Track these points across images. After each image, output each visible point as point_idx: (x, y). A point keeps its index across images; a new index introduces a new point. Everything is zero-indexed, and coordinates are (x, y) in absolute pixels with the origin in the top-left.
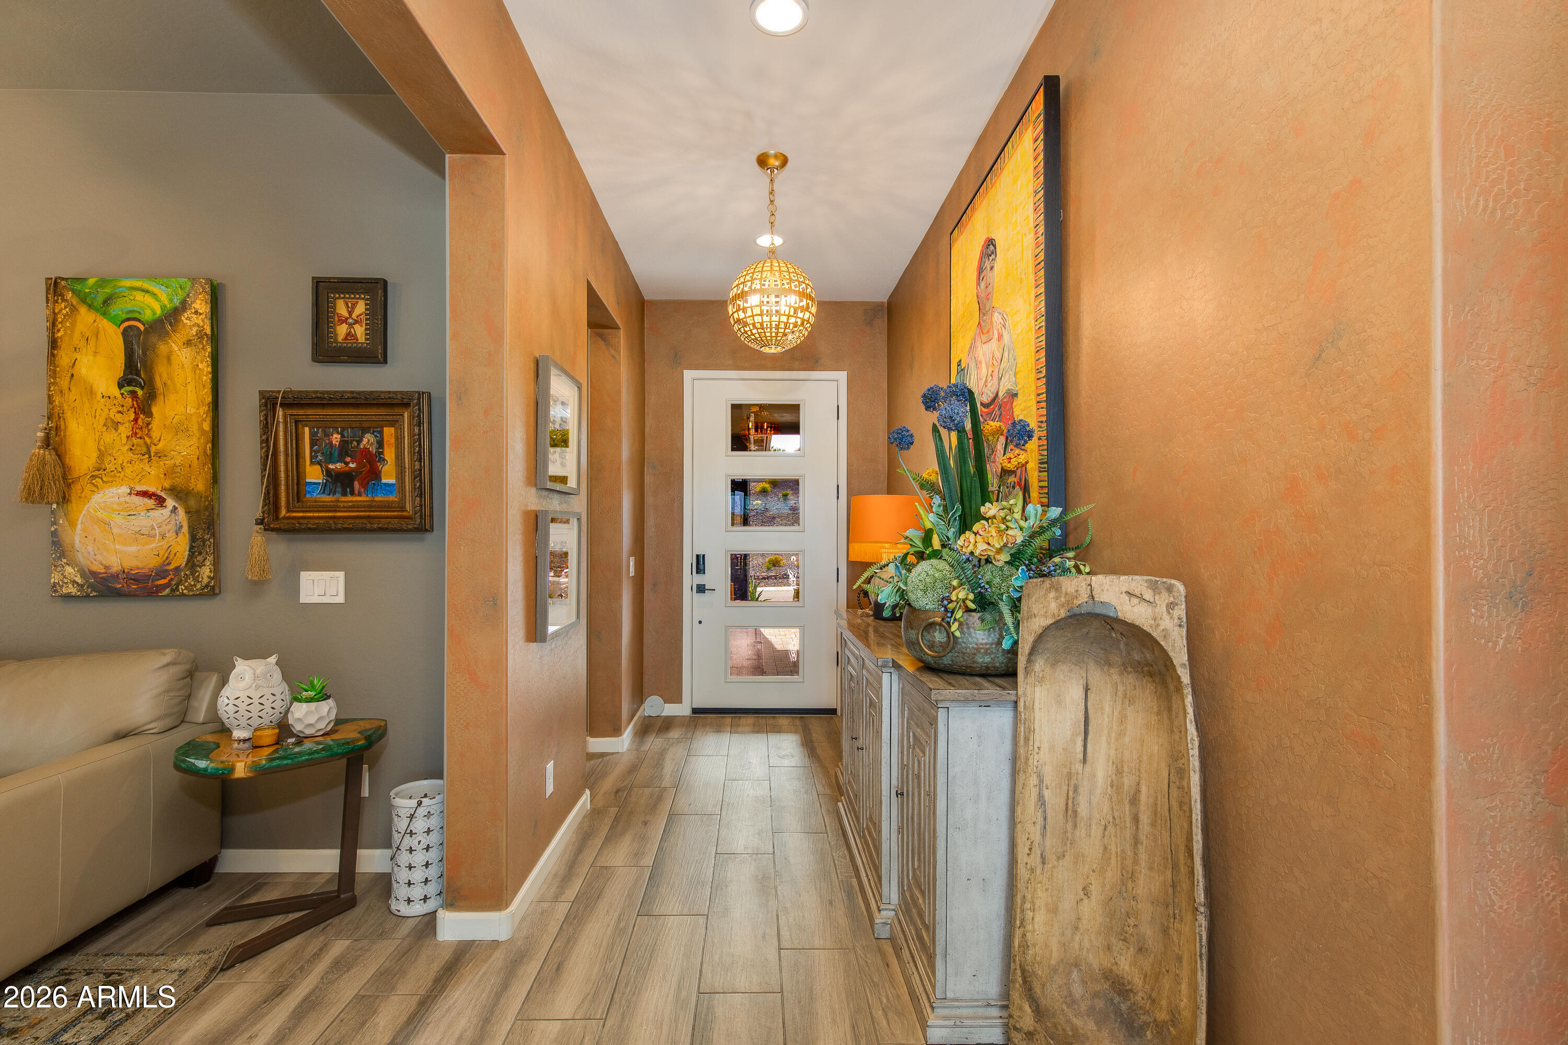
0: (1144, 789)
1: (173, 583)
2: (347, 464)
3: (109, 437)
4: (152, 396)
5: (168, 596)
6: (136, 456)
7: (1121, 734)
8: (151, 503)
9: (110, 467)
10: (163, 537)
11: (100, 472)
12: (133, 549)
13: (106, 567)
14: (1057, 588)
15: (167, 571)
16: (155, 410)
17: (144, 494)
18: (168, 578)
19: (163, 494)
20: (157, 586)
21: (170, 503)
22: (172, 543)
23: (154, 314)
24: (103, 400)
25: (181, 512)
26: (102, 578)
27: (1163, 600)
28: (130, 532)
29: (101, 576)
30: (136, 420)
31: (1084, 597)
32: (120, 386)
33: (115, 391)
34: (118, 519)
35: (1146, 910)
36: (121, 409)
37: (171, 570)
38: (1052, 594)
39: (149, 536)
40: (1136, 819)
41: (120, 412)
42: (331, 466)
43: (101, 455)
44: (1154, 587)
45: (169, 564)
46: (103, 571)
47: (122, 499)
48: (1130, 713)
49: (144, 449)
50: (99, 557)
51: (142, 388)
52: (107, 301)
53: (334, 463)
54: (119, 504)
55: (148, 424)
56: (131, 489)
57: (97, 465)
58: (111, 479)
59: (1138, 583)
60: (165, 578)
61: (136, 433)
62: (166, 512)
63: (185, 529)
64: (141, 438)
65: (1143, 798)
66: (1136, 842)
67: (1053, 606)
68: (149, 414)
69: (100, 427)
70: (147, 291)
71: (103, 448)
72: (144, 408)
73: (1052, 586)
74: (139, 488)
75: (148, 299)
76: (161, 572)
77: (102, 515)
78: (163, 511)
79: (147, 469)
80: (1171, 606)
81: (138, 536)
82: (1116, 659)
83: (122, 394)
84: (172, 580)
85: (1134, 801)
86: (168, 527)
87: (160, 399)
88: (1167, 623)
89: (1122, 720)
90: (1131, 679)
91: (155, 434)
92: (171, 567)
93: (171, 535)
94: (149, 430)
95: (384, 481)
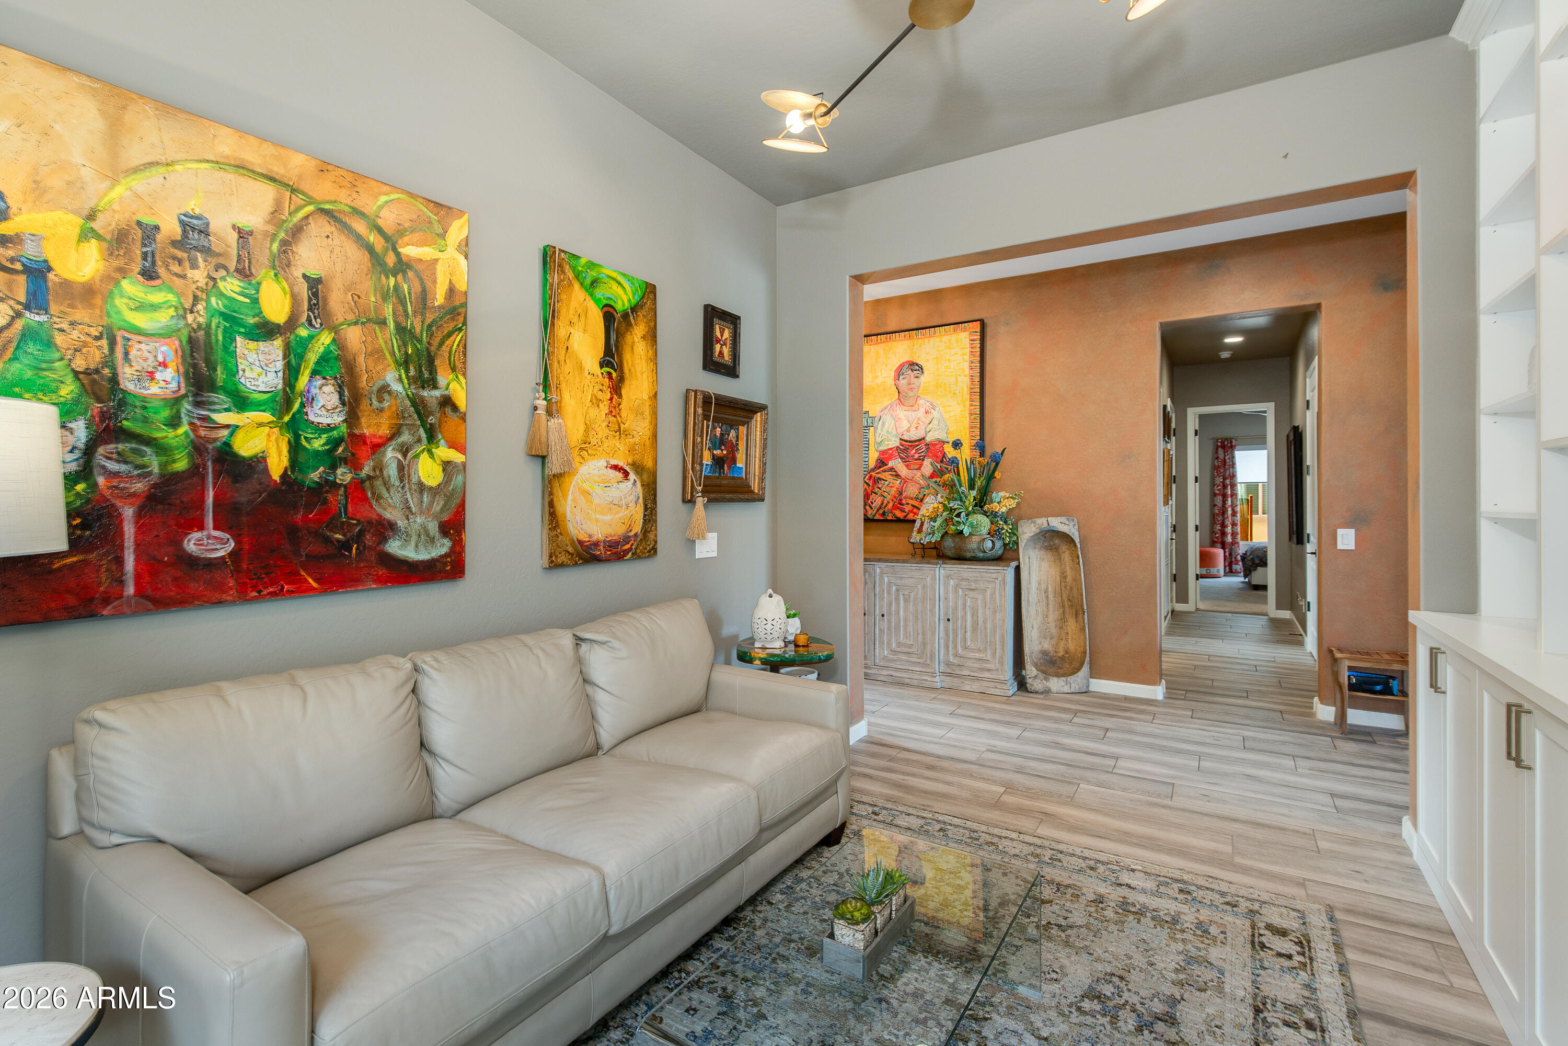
0: (1050, 587)
1: (633, 547)
2: (722, 450)
3: (593, 412)
4: (621, 379)
5: (629, 559)
6: (611, 433)
7: (1040, 571)
8: (620, 475)
9: (593, 441)
10: (627, 506)
11: (586, 445)
12: (607, 518)
13: (590, 536)
14: (1035, 523)
15: (629, 537)
16: (623, 392)
17: (616, 467)
18: (630, 544)
19: (627, 468)
20: (624, 551)
21: (632, 476)
22: (633, 512)
23: (624, 305)
24: (589, 377)
25: (639, 484)
26: (586, 546)
27: (1072, 524)
28: (606, 502)
29: (586, 544)
30: (611, 399)
31: (1046, 525)
32: (601, 367)
33: (597, 370)
34: (598, 490)
35: (1052, 625)
36: (601, 387)
37: (632, 536)
38: (1033, 525)
39: (619, 506)
40: (1047, 597)
41: (601, 390)
42: (715, 452)
43: (587, 431)
44: (1068, 520)
45: (631, 531)
46: (587, 539)
47: (601, 472)
48: (1043, 563)
49: (617, 428)
50: (584, 526)
51: (615, 371)
52: (594, 283)
53: (716, 450)
54: (599, 476)
55: (619, 404)
56: (608, 462)
57: (584, 438)
58: (594, 453)
59: (1063, 519)
60: (628, 543)
61: (612, 412)
62: (629, 484)
63: (641, 500)
64: (615, 416)
65: (1050, 590)
66: (1048, 604)
67: (1034, 529)
68: (620, 396)
69: (588, 403)
70: (619, 283)
71: (588, 422)
72: (616, 388)
73: (1032, 522)
74: (614, 462)
75: (620, 291)
76: (626, 539)
77: (586, 486)
78: (627, 484)
79: (618, 445)
80: (1074, 525)
81: (611, 505)
82: (1038, 546)
83: (602, 373)
84: (632, 544)
85: (1046, 592)
86: (631, 498)
87: (627, 382)
88: (1073, 530)
89: (1040, 566)
90: (1043, 552)
91: (624, 414)
92: (632, 534)
93: (632, 505)
94: (620, 410)
95: (738, 465)
